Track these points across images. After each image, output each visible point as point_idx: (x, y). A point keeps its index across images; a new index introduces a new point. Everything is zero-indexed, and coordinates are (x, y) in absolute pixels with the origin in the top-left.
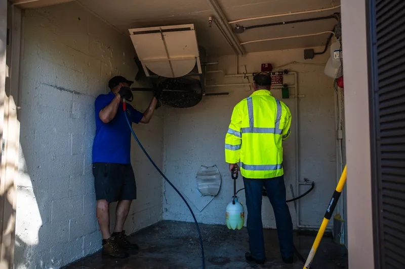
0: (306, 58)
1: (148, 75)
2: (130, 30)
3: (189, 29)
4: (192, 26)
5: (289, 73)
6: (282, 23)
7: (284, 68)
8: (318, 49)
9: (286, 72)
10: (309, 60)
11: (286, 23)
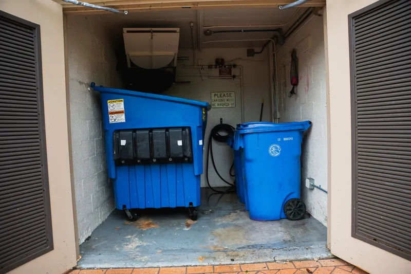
0: (248, 56)
1: (129, 66)
2: (124, 29)
3: (175, 32)
4: (178, 30)
5: (237, 67)
6: (241, 31)
7: (232, 63)
8: (257, 50)
9: (235, 66)
10: (250, 58)
11: (244, 31)
